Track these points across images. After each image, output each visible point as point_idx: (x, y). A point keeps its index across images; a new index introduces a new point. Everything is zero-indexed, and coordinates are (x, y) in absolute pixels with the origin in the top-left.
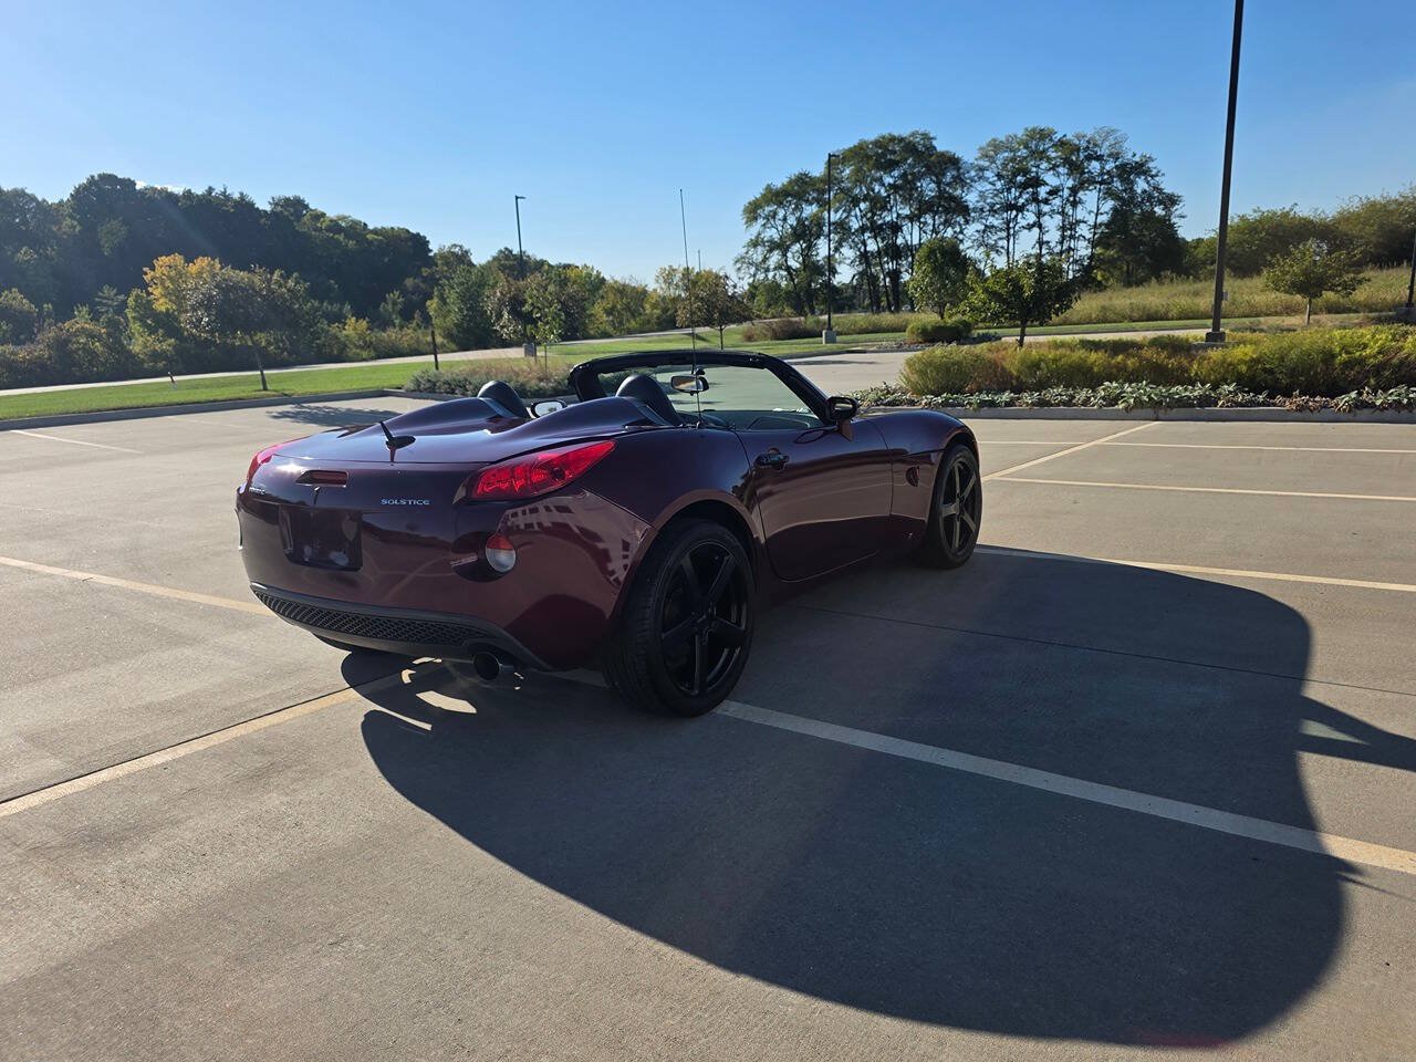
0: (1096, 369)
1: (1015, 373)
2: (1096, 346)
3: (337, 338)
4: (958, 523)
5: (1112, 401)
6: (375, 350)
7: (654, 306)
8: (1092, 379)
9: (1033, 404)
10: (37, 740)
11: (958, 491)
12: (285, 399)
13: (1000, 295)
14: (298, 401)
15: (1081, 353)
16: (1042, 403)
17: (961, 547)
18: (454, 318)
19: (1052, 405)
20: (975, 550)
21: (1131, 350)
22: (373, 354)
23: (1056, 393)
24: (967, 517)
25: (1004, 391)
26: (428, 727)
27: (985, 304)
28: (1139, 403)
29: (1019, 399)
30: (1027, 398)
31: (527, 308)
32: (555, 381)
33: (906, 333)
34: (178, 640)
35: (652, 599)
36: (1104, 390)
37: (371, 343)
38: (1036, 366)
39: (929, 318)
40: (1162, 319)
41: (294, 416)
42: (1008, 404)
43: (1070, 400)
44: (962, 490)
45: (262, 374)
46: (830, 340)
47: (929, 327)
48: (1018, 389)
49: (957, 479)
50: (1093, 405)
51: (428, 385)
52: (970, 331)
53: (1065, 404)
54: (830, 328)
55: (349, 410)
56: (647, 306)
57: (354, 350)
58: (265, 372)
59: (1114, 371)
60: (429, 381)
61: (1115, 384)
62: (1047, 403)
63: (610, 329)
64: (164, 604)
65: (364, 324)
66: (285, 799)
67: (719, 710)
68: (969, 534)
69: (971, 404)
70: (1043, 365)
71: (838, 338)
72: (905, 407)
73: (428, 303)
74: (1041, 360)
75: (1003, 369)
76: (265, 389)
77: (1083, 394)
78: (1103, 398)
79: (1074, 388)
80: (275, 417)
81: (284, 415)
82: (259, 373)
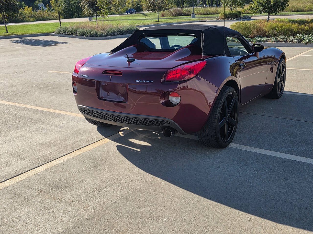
0: (294, 30)
1: (267, 31)
2: (294, 22)
3: (22, 13)
4: (280, 84)
5: (301, 41)
6: (35, 18)
7: (129, 4)
8: (293, 34)
9: (274, 41)
10: (14, 155)
11: (281, 74)
12: (15, 36)
13: (262, 4)
14: (20, 37)
15: (289, 25)
16: (277, 41)
17: (280, 92)
18: (62, 7)
19: (280, 42)
20: (284, 93)
21: (306, 24)
22: (35, 19)
23: (281, 37)
24: (282, 82)
25: (264, 37)
26: (139, 150)
27: (257, 6)
28: (310, 42)
29: (269, 39)
30: (272, 39)
31: (97, 5)
32: (107, 31)
33: (219, 15)
34: (36, 122)
35: (218, 112)
36: (297, 37)
37: (33, 16)
38: (275, 28)
39: (228, 10)
40: (302, 11)
41: (20, 42)
42: (265, 41)
43: (286, 40)
44: (282, 74)
45: (6, 26)
46: (193, 17)
47: (227, 14)
48: (269, 36)
49: (281, 69)
50: (294, 42)
51: (63, 32)
52: (240, 14)
53: (285, 41)
54: (193, 13)
55: (38, 40)
56: (127, 4)
57: (28, 18)
58: (7, 25)
59: (301, 30)
60: (64, 30)
61: (301, 35)
62: (279, 41)
63: (115, 12)
64: (22, 109)
65: (31, 9)
66: (110, 174)
67: (230, 146)
68: (282, 87)
69: (253, 41)
70: (277, 28)
71: (196, 16)
72: (231, 42)
73: (51, 1)
74: (276, 27)
75: (263, 30)
76: (7, 32)
77: (291, 38)
78: (297, 40)
79: (287, 36)
80: (14, 42)
81: (16, 42)
82: (4, 25)
